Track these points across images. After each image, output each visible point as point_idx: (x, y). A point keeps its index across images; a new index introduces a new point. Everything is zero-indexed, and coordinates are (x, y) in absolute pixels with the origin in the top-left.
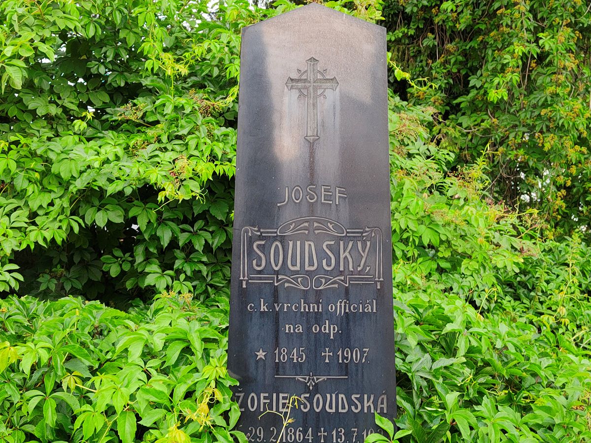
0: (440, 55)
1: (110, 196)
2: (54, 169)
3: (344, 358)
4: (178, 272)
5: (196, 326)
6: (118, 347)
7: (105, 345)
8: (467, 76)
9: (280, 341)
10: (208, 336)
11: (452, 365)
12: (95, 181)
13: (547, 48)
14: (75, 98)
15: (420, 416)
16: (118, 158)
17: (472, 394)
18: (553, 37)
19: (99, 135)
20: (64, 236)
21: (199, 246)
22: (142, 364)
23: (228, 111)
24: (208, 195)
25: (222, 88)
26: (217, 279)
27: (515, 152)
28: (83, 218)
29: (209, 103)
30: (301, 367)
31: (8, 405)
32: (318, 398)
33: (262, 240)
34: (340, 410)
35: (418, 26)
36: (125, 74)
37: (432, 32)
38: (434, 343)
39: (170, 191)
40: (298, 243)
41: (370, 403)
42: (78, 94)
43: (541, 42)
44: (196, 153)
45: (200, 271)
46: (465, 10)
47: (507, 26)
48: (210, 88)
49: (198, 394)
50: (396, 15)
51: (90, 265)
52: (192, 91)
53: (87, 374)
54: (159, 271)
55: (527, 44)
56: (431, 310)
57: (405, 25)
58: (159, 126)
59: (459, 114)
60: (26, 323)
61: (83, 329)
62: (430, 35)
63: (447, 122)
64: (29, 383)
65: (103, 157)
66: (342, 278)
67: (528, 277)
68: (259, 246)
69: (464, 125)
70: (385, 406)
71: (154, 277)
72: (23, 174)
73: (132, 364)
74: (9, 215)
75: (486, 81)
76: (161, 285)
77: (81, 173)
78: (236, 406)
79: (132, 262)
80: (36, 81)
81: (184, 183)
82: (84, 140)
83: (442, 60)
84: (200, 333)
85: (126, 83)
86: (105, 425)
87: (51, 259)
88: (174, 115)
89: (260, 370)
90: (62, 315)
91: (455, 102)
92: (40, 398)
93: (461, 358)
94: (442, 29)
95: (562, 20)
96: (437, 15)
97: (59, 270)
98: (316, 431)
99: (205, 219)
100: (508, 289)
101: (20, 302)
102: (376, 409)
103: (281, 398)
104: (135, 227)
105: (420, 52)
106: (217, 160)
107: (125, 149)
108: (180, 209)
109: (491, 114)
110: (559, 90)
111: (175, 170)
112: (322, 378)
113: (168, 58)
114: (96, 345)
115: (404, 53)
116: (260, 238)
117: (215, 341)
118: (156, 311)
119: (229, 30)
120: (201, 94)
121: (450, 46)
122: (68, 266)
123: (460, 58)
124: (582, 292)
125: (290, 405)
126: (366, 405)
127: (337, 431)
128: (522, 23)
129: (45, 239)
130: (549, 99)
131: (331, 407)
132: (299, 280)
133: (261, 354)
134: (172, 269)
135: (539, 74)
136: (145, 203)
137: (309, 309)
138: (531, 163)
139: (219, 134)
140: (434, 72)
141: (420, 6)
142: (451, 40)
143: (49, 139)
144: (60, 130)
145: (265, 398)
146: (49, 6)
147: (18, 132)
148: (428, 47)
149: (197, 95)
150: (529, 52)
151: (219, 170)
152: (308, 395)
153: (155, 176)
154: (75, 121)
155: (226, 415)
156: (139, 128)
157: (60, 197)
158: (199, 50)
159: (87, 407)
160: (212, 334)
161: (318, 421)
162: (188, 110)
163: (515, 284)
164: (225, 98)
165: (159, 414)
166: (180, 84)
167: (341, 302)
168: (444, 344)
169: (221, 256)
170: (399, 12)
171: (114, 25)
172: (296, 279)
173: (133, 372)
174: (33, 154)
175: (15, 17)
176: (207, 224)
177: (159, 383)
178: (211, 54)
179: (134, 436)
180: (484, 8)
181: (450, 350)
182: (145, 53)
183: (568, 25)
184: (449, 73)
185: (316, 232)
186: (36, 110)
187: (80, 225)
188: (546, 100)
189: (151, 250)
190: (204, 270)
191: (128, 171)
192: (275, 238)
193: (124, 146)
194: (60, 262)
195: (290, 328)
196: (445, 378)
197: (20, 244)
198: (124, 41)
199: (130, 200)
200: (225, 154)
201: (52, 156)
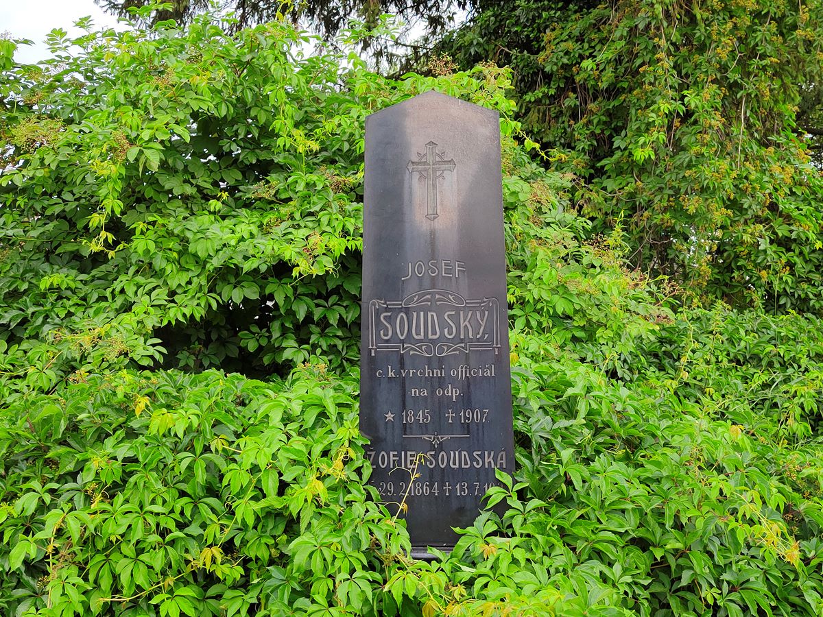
0: (583, 114)
1: (246, 273)
2: (191, 248)
3: (466, 418)
4: (315, 346)
5: (331, 392)
6: (259, 413)
7: (247, 412)
8: (611, 136)
9: (407, 404)
10: (342, 402)
11: (571, 426)
12: (232, 258)
13: (693, 106)
14: (209, 177)
15: (539, 471)
16: (252, 235)
17: (590, 451)
18: (698, 95)
19: (233, 213)
20: (203, 313)
21: (333, 320)
22: (282, 427)
23: (359, 186)
24: (341, 270)
25: (352, 163)
26: (352, 353)
27: (661, 216)
28: (220, 295)
29: (340, 179)
30: (427, 428)
31: (161, 466)
32: (443, 455)
33: (389, 312)
34: (463, 466)
35: (559, 86)
36: (257, 151)
37: (574, 91)
38: (556, 407)
39: (303, 267)
40: (422, 313)
41: (491, 459)
42: (211, 172)
43: (686, 100)
44: (328, 229)
45: (335, 346)
46: (607, 67)
47: (650, 84)
48: (341, 164)
49: (333, 453)
50: (536, 74)
51: (227, 342)
52: (323, 168)
53: (232, 438)
54: (296, 345)
55: (672, 101)
56: (554, 377)
57: (545, 85)
58: (291, 203)
59: (605, 177)
60: (175, 394)
61: (227, 399)
62: (572, 95)
63: (591, 186)
64: (180, 447)
65: (238, 235)
66: (463, 345)
67: (673, 347)
68: (385, 318)
69: (609, 189)
70: (504, 461)
71: (291, 351)
72: (161, 253)
73: (273, 427)
74: (149, 293)
75: (631, 142)
76: (298, 359)
77: (218, 251)
78: (368, 463)
79: (270, 337)
80: (170, 161)
81: (317, 259)
82: (219, 219)
83: (585, 120)
84: (334, 399)
85: (258, 160)
86: (250, 482)
87: (189, 336)
88: (306, 192)
89: (389, 430)
90: (207, 386)
91: (599, 165)
92: (191, 459)
93: (580, 420)
94: (584, 87)
95: (708, 76)
96: (578, 73)
97: (197, 346)
98: (442, 484)
99: (339, 294)
100: (653, 360)
101: (167, 374)
102: (496, 464)
103: (408, 455)
104: (269, 303)
105: (561, 112)
106: (349, 235)
107: (259, 227)
108: (314, 284)
109: (637, 177)
110: (704, 150)
111: (308, 247)
112: (446, 437)
113: (299, 134)
114: (239, 412)
115: (544, 114)
116: (387, 310)
117: (348, 406)
118: (293, 382)
119: (358, 104)
120: (332, 170)
121: (592, 106)
122: (206, 343)
123: (604, 118)
124: (731, 361)
125: (417, 462)
126: (486, 461)
127: (460, 485)
128: (666, 80)
129: (184, 315)
130: (694, 159)
131: (454, 464)
132: (423, 347)
133: (390, 416)
134: (309, 344)
135: (683, 134)
136: (280, 279)
137: (433, 374)
138: (677, 228)
139: (351, 210)
140: (576, 133)
141: (560, 64)
142: (595, 98)
143: (185, 218)
144: (195, 209)
145: (394, 456)
146: (182, 88)
147: (155, 212)
148: (570, 107)
149: (328, 171)
150: (674, 110)
151: (352, 245)
152: (433, 453)
153: (289, 253)
154: (211, 201)
155: (359, 471)
156: (272, 205)
157: (198, 276)
158: (329, 125)
159: (233, 466)
160: (344, 399)
161: (443, 476)
162: (319, 187)
163: (660, 354)
164: (356, 173)
165: (298, 470)
166: (311, 160)
167: (462, 368)
168: (565, 407)
169: (355, 330)
170: (539, 71)
171: (245, 104)
172: (420, 347)
173: (274, 433)
174: (170, 234)
175: (150, 102)
176: (341, 299)
177: (298, 443)
178: (341, 128)
179: (276, 491)
180: (627, 65)
181: (571, 413)
182: (276, 132)
183: (713, 82)
184: (593, 133)
185: (438, 303)
186: (172, 190)
187: (217, 301)
188: (691, 161)
189: (287, 325)
190: (340, 344)
191: (262, 247)
192: (400, 310)
193: (258, 223)
194: (199, 339)
195: (415, 392)
196: (563, 438)
197: (162, 320)
198: (255, 118)
199: (264, 277)
200: (356, 229)
201: (189, 235)
